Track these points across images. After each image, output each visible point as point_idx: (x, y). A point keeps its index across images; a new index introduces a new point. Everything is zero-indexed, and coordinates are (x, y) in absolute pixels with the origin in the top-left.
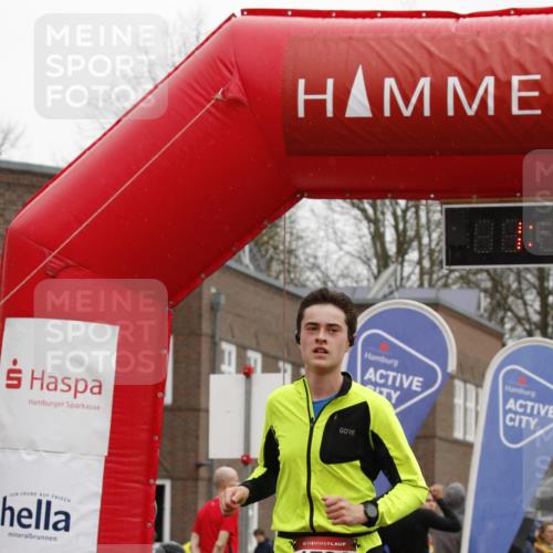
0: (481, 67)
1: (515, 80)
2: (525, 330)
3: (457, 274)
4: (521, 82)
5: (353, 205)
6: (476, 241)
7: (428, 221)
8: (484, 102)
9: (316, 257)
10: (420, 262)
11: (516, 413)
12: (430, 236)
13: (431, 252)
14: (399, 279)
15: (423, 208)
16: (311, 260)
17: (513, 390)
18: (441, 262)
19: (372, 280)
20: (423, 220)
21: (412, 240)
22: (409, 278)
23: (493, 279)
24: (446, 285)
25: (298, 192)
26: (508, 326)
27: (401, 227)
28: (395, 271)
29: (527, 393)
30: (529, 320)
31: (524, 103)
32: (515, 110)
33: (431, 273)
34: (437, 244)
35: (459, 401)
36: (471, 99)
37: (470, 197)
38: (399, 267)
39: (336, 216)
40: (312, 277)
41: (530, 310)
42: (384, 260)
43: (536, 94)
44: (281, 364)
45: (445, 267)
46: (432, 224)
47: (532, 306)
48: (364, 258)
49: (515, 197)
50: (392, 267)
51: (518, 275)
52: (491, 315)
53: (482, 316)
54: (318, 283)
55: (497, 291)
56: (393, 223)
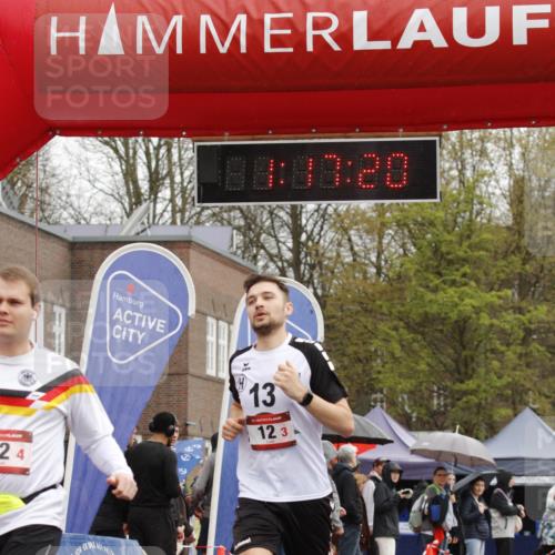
0: (233, 6)
1: (268, 18)
2: (278, 267)
3: (210, 211)
5: (106, 143)
6: (227, 178)
7: (180, 159)
8: (236, 40)
9: (68, 196)
10: (172, 200)
12: (182, 174)
13: (184, 190)
14: (151, 216)
15: (175, 145)
16: (64, 198)
18: (193, 199)
19: (125, 218)
20: (175, 158)
21: (164, 178)
22: (162, 215)
23: (246, 218)
24: (198, 223)
25: (50, 129)
26: (261, 264)
27: (153, 164)
28: (148, 208)
30: (281, 257)
31: (276, 41)
32: (268, 48)
33: (182, 211)
34: (190, 182)
35: (211, 338)
36: (223, 37)
37: (222, 135)
38: (152, 204)
39: (89, 154)
40: (65, 214)
41: (284, 248)
42: (136, 198)
43: (288, 32)
45: (197, 204)
46: (185, 162)
47: (284, 243)
48: (117, 196)
49: (267, 134)
50: (144, 205)
51: (271, 213)
52: (244, 252)
53: (235, 254)
54: (71, 221)
55: (250, 229)
56: (145, 160)
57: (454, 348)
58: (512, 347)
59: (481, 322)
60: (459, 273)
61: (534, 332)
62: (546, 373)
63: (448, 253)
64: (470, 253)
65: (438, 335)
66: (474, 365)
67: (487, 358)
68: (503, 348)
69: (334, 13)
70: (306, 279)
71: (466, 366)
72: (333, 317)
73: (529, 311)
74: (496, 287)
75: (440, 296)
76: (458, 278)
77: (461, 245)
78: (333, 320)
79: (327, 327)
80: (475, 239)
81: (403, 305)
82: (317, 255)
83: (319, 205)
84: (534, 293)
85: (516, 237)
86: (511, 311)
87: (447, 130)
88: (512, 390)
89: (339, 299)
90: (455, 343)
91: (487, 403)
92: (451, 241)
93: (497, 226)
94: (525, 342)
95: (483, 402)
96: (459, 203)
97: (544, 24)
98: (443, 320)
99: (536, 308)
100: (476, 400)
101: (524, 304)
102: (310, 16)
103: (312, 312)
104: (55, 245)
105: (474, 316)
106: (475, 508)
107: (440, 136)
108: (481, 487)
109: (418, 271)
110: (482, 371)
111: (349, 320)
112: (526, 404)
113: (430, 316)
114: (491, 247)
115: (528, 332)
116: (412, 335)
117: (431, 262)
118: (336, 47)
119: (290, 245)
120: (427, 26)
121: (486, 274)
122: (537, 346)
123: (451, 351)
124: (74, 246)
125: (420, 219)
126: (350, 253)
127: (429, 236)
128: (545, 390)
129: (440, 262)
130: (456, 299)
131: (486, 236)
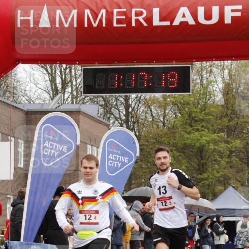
0: (99, 6)
1: (115, 11)
2: (119, 122)
3: (89, 98)
4: (117, 12)
5: (42, 67)
6: (97, 83)
7: (75, 74)
8: (101, 21)
9: (25, 90)
10: (72, 93)
11: (112, 160)
12: (76, 81)
13: (77, 88)
14: (62, 100)
15: (73, 68)
16: (23, 91)
17: (111, 150)
18: (81, 92)
19: (51, 100)
20: (73, 74)
21: (68, 83)
22: (67, 99)
23: (105, 101)
24: (83, 103)
25: (17, 61)
26: (111, 121)
27: (63, 76)
28: (61, 96)
29: (117, 152)
30: (120, 118)
31: (119, 21)
32: (115, 25)
33: (76, 97)
34: (80, 84)
36: (95, 19)
37: (94, 63)
38: (63, 95)
39: (35, 72)
40: (24, 99)
41: (122, 114)
42: (56, 92)
43: (124, 17)
44: (10, 138)
45: (83, 94)
46: (77, 76)
47: (122, 112)
48: (47, 91)
49: (114, 63)
50: (59, 95)
51: (116, 99)
52: (104, 116)
53: (100, 117)
54: (27, 102)
55: (107, 105)
56: (60, 75)
57: (197, 159)
58: (224, 159)
59: (210, 148)
60: (200, 126)
61: (233, 152)
62: (239, 171)
63: (195, 117)
64: (205, 117)
65: (191, 153)
66: (207, 167)
67: (212, 164)
68: (220, 159)
69: (144, 9)
70: (131, 128)
71: (203, 167)
72: (144, 145)
73: (231, 143)
74: (217, 132)
75: (192, 136)
76: (200, 128)
77: (201, 113)
78: (144, 147)
79: (141, 150)
80: (207, 111)
81: (175, 140)
82: (136, 117)
83: (137, 95)
84: (233, 135)
85: (226, 110)
86: (223, 143)
87: (195, 61)
88: (223, 178)
89: (146, 137)
90: (198, 157)
91: (212, 184)
92: (197, 111)
93: (217, 105)
94: (229, 157)
95: (211, 184)
96: (200, 95)
97: (239, 14)
98: (193, 147)
99: (235, 142)
100: (208, 183)
101: (229, 140)
102: (134, 11)
103: (134, 143)
104: (19, 112)
105: (207, 145)
106: (206, 231)
107: (192, 64)
108: (209, 222)
109: (182, 125)
110: (210, 169)
111: (151, 147)
112: (230, 185)
113: (187, 145)
114: (214, 114)
115: (231, 152)
116: (179, 154)
117: (188, 121)
118: (145, 25)
119: (124, 113)
120: (186, 15)
121: (212, 126)
122: (235, 158)
123: (196, 160)
124: (28, 113)
125: (182, 101)
126: (151, 117)
127: (187, 109)
128: (238, 178)
129: (192, 121)
130: (199, 137)
131: (213, 109)
